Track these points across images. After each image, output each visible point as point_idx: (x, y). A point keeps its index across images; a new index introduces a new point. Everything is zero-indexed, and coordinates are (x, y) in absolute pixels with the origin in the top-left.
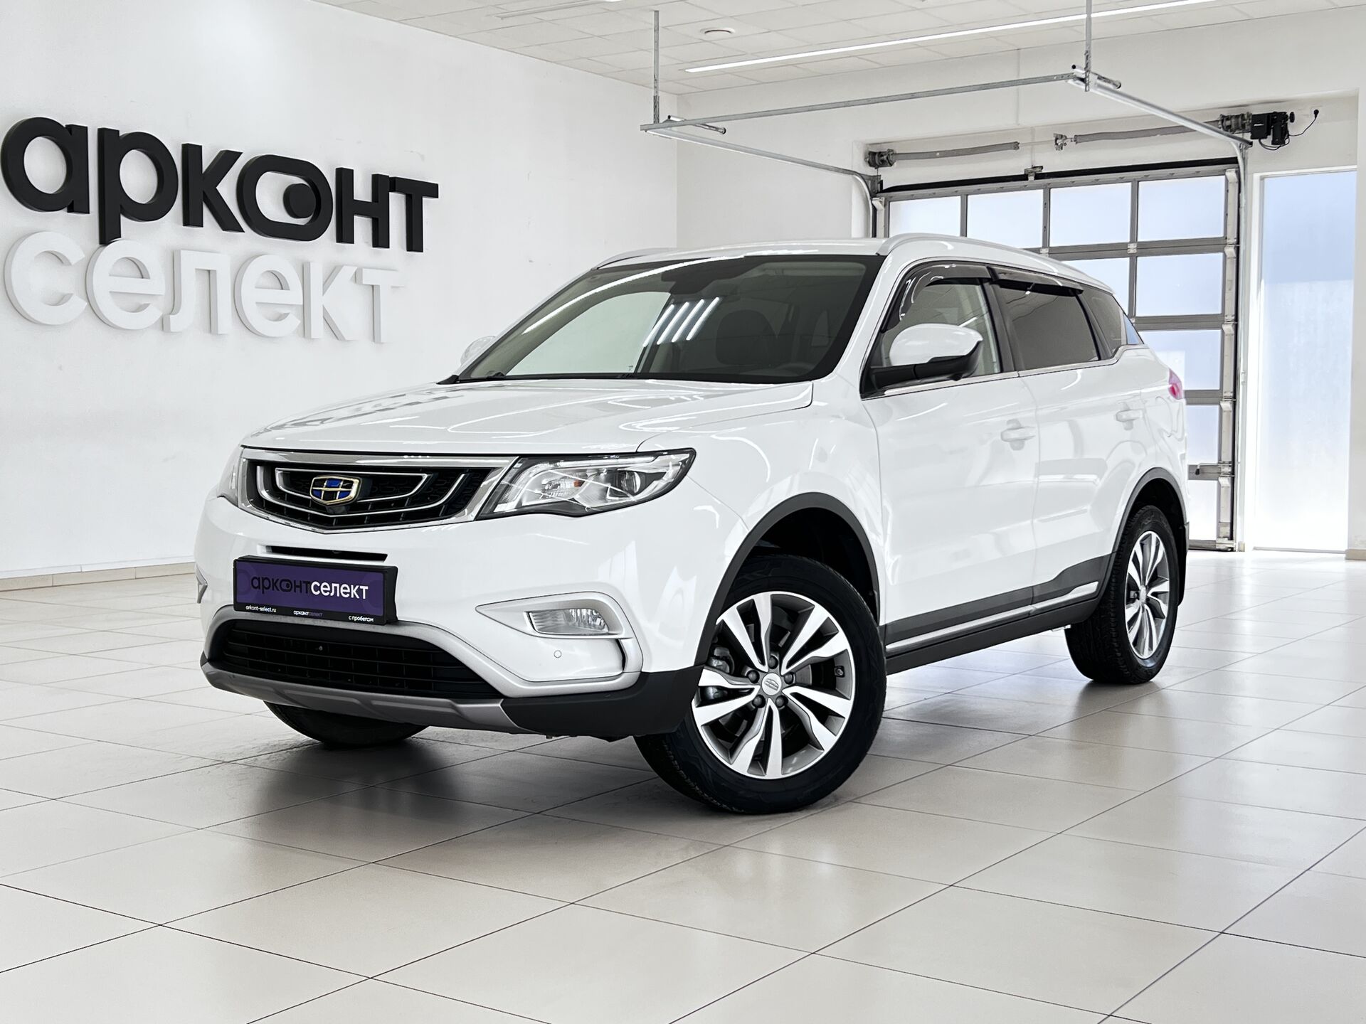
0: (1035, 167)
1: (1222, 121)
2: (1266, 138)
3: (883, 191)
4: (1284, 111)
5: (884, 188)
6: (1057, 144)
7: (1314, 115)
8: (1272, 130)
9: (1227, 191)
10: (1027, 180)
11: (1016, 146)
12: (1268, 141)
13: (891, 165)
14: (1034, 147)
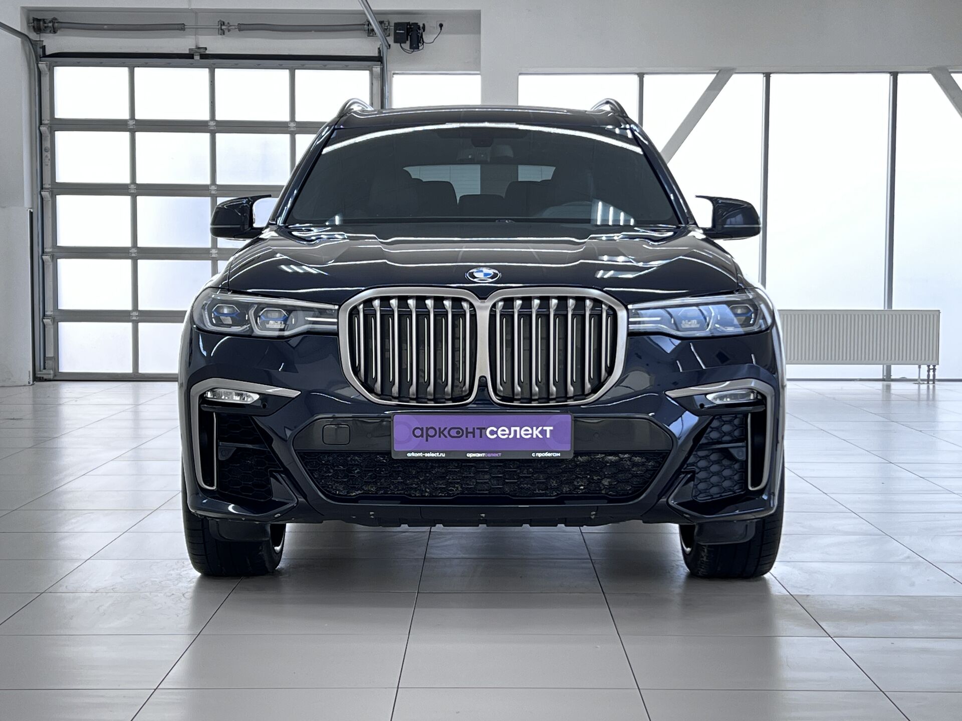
0: (199, 48)
2: (405, 43)
3: (45, 56)
4: (416, 22)
5: (48, 52)
6: (221, 29)
7: (440, 28)
8: (409, 37)
9: (372, 84)
10: (193, 58)
11: (182, 27)
12: (407, 46)
13: (55, 32)
14: (197, 30)
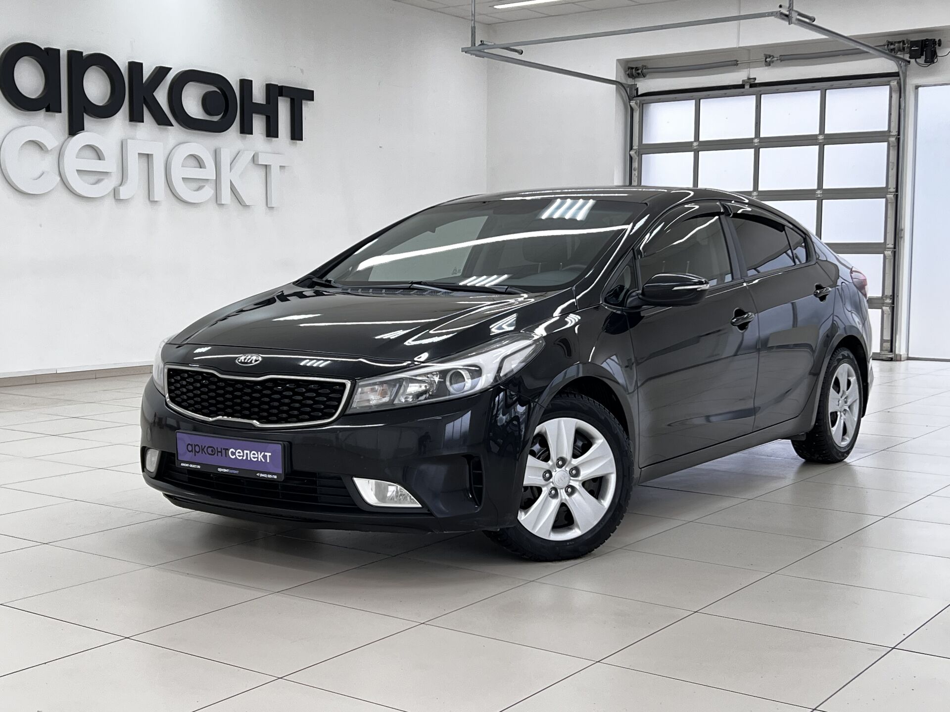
0: (750, 79)
1: (888, 46)
3: (638, 96)
4: (933, 38)
6: (766, 61)
8: (924, 52)
9: (891, 97)
10: (744, 88)
11: (735, 63)
12: (921, 60)
13: (644, 76)
14: (749, 64)
